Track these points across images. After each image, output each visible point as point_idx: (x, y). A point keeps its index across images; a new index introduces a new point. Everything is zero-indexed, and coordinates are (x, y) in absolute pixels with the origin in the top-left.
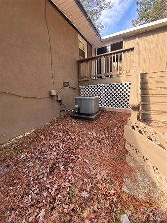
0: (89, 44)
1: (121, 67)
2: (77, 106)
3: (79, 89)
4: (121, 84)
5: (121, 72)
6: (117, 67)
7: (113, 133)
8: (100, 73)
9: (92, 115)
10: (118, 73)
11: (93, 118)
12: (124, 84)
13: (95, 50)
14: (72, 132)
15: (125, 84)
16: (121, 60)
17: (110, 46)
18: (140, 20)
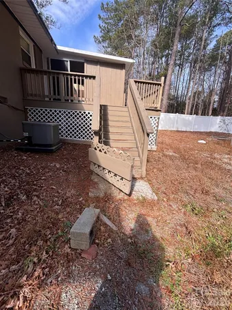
0: (38, 47)
1: (83, 91)
2: (26, 134)
3: (25, 111)
4: (85, 113)
5: (83, 99)
6: (79, 90)
7: (78, 162)
8: (59, 95)
9: (51, 146)
10: (80, 99)
11: (52, 150)
12: (87, 113)
13: (48, 59)
14: (25, 167)
15: (89, 113)
16: (83, 84)
17: (69, 62)
18: (103, 40)
